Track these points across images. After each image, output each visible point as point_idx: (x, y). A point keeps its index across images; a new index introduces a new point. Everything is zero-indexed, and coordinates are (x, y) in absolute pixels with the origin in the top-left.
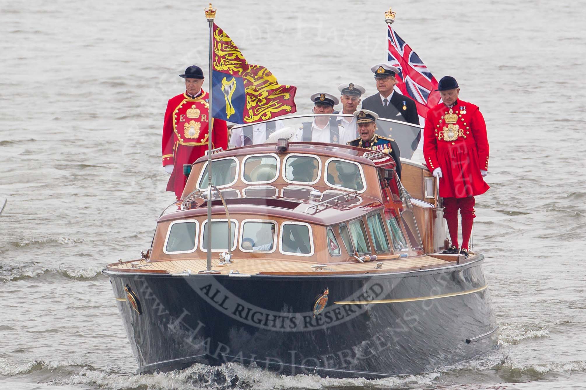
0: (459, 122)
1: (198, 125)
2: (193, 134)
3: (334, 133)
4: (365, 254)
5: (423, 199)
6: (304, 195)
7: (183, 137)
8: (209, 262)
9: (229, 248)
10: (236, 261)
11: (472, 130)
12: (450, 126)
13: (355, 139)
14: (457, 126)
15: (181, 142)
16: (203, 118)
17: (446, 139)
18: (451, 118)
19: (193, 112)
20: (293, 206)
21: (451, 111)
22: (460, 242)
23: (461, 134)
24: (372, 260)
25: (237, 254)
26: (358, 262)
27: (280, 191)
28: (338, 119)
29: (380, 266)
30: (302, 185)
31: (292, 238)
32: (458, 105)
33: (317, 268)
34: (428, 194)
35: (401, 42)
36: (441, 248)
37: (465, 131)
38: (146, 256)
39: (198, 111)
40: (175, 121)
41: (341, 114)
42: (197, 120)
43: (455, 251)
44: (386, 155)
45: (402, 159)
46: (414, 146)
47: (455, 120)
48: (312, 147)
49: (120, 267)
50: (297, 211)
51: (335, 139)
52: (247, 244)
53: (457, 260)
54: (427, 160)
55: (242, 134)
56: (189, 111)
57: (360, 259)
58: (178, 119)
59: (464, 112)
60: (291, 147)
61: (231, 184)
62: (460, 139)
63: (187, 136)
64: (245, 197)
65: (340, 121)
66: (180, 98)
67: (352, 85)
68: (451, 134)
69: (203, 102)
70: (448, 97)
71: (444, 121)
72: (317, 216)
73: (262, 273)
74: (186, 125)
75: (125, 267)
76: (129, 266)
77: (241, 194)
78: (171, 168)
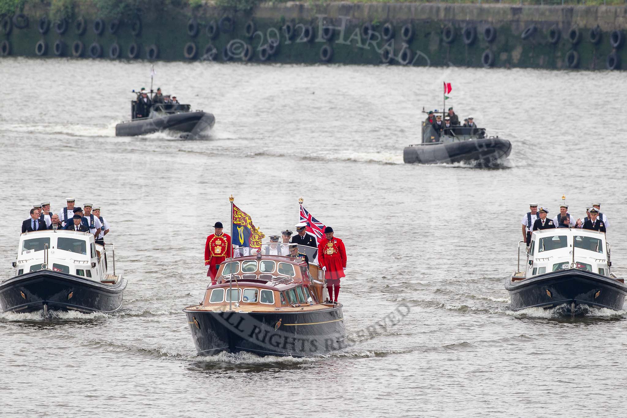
0: (334, 247)
1: (220, 248)
2: (218, 252)
3: (279, 250)
4: (296, 304)
5: (318, 280)
6: (270, 278)
7: (214, 253)
8: (231, 307)
9: (238, 300)
10: (241, 306)
11: (339, 250)
12: (330, 248)
13: (288, 254)
14: (333, 248)
15: (213, 255)
16: (223, 245)
17: (328, 253)
18: (330, 244)
19: (218, 242)
20: (265, 282)
21: (330, 242)
22: (334, 298)
23: (335, 251)
24: (299, 306)
25: (241, 303)
26: (293, 307)
27: (258, 276)
28: (281, 245)
29: (303, 309)
30: (268, 274)
31: (265, 296)
32: (333, 239)
33: (276, 309)
34: (320, 277)
35: (307, 212)
36: (325, 301)
37: (336, 250)
38: (201, 304)
39: (221, 242)
40: (210, 246)
41: (282, 243)
42: (220, 246)
43: (332, 302)
44: (303, 261)
45: (309, 263)
46: (314, 257)
47: (332, 246)
48: (270, 257)
49: (190, 309)
50: (267, 285)
51: (280, 254)
52: (245, 299)
53: (333, 306)
54: (319, 263)
55: (239, 252)
56: (216, 241)
57: (294, 306)
58: (212, 245)
59: (336, 242)
60: (263, 257)
61: (236, 273)
62: (334, 253)
63: (216, 252)
64: (243, 278)
65: (282, 246)
66: (213, 236)
67: (287, 230)
68: (330, 252)
69: (223, 237)
70: (329, 236)
71: (327, 245)
72: (276, 287)
73: (253, 311)
74: (215, 247)
75: (192, 308)
76: (195, 308)
77: (241, 277)
78: (208, 266)
